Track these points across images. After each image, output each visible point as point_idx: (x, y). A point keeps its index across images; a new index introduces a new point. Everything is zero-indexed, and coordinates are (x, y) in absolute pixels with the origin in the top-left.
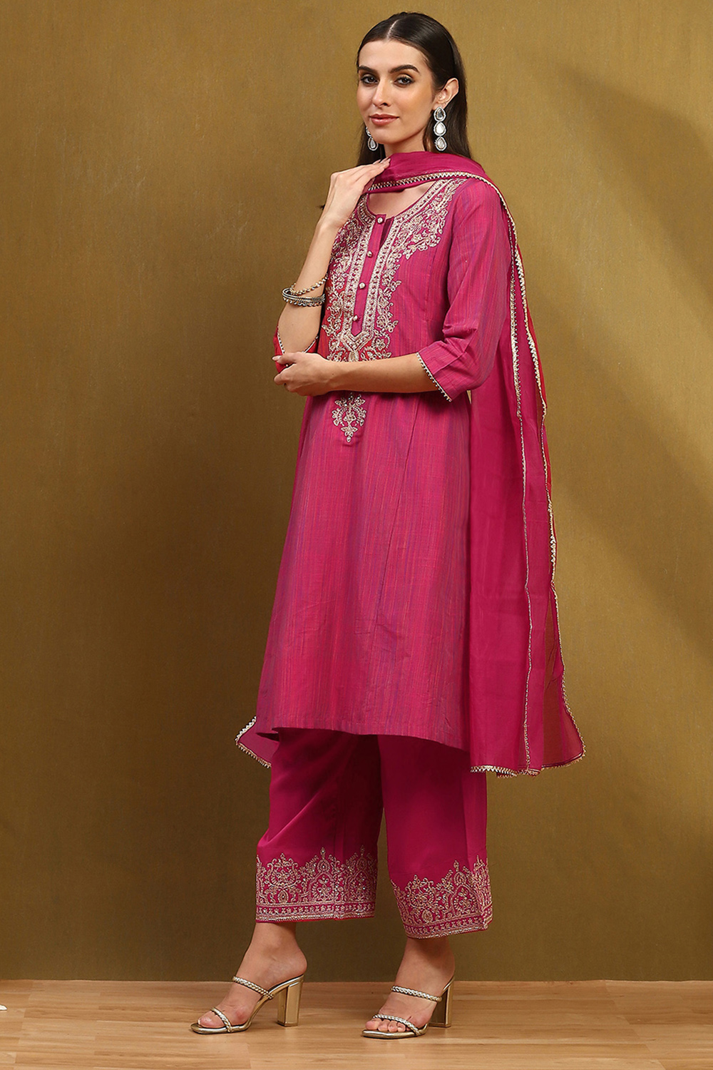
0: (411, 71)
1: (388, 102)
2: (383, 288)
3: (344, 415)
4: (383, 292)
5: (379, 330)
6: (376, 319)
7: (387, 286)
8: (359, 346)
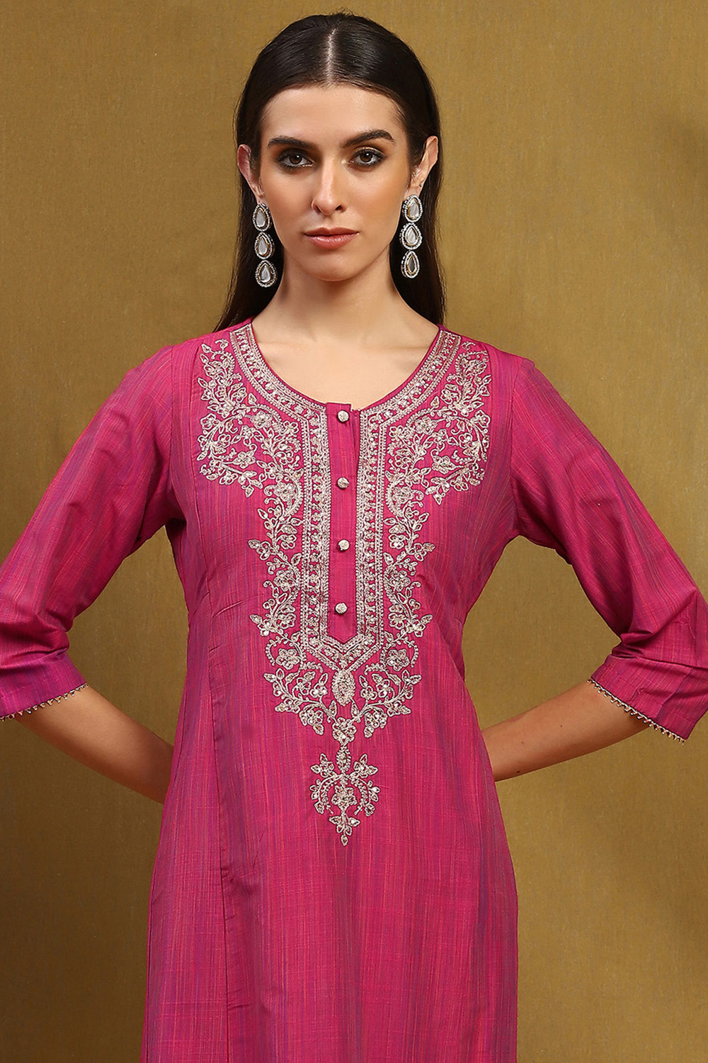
0: (380, 141)
1: (344, 202)
2: (395, 553)
3: (332, 793)
4: (395, 561)
5: (394, 632)
6: (386, 612)
7: (403, 549)
8: (353, 662)
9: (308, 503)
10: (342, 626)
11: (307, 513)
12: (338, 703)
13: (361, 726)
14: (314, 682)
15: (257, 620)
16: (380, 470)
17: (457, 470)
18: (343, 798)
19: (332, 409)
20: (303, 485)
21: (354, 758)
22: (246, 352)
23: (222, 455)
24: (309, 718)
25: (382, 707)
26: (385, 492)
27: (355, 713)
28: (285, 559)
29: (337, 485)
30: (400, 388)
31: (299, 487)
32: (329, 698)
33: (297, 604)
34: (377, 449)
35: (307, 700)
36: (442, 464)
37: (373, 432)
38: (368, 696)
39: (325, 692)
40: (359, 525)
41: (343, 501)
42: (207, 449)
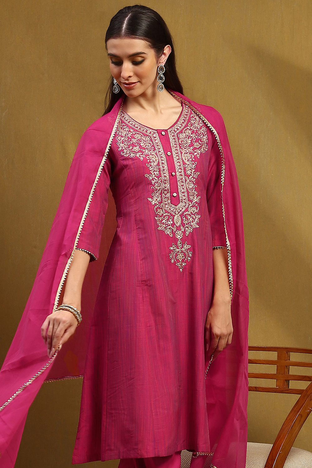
2: (189, 176)
3: (176, 255)
4: (189, 178)
5: (191, 201)
6: (188, 195)
7: (191, 175)
8: (180, 212)
9: (160, 161)
10: (175, 201)
11: (161, 164)
12: (176, 226)
13: (184, 232)
14: (168, 220)
15: (150, 199)
16: (178, 148)
17: (201, 146)
18: (180, 257)
19: (159, 132)
20: (157, 155)
21: (183, 244)
22: (124, 117)
23: (127, 148)
24: (168, 232)
25: (191, 225)
26: (182, 156)
27: (182, 228)
28: (157, 179)
29: (167, 155)
30: (178, 121)
31: (156, 156)
32: (173, 225)
33: (161, 194)
34: (176, 142)
35: (167, 226)
36: (196, 145)
37: (173, 136)
38: (186, 222)
39: (172, 222)
40: (176, 167)
41: (170, 160)
42: (121, 147)
